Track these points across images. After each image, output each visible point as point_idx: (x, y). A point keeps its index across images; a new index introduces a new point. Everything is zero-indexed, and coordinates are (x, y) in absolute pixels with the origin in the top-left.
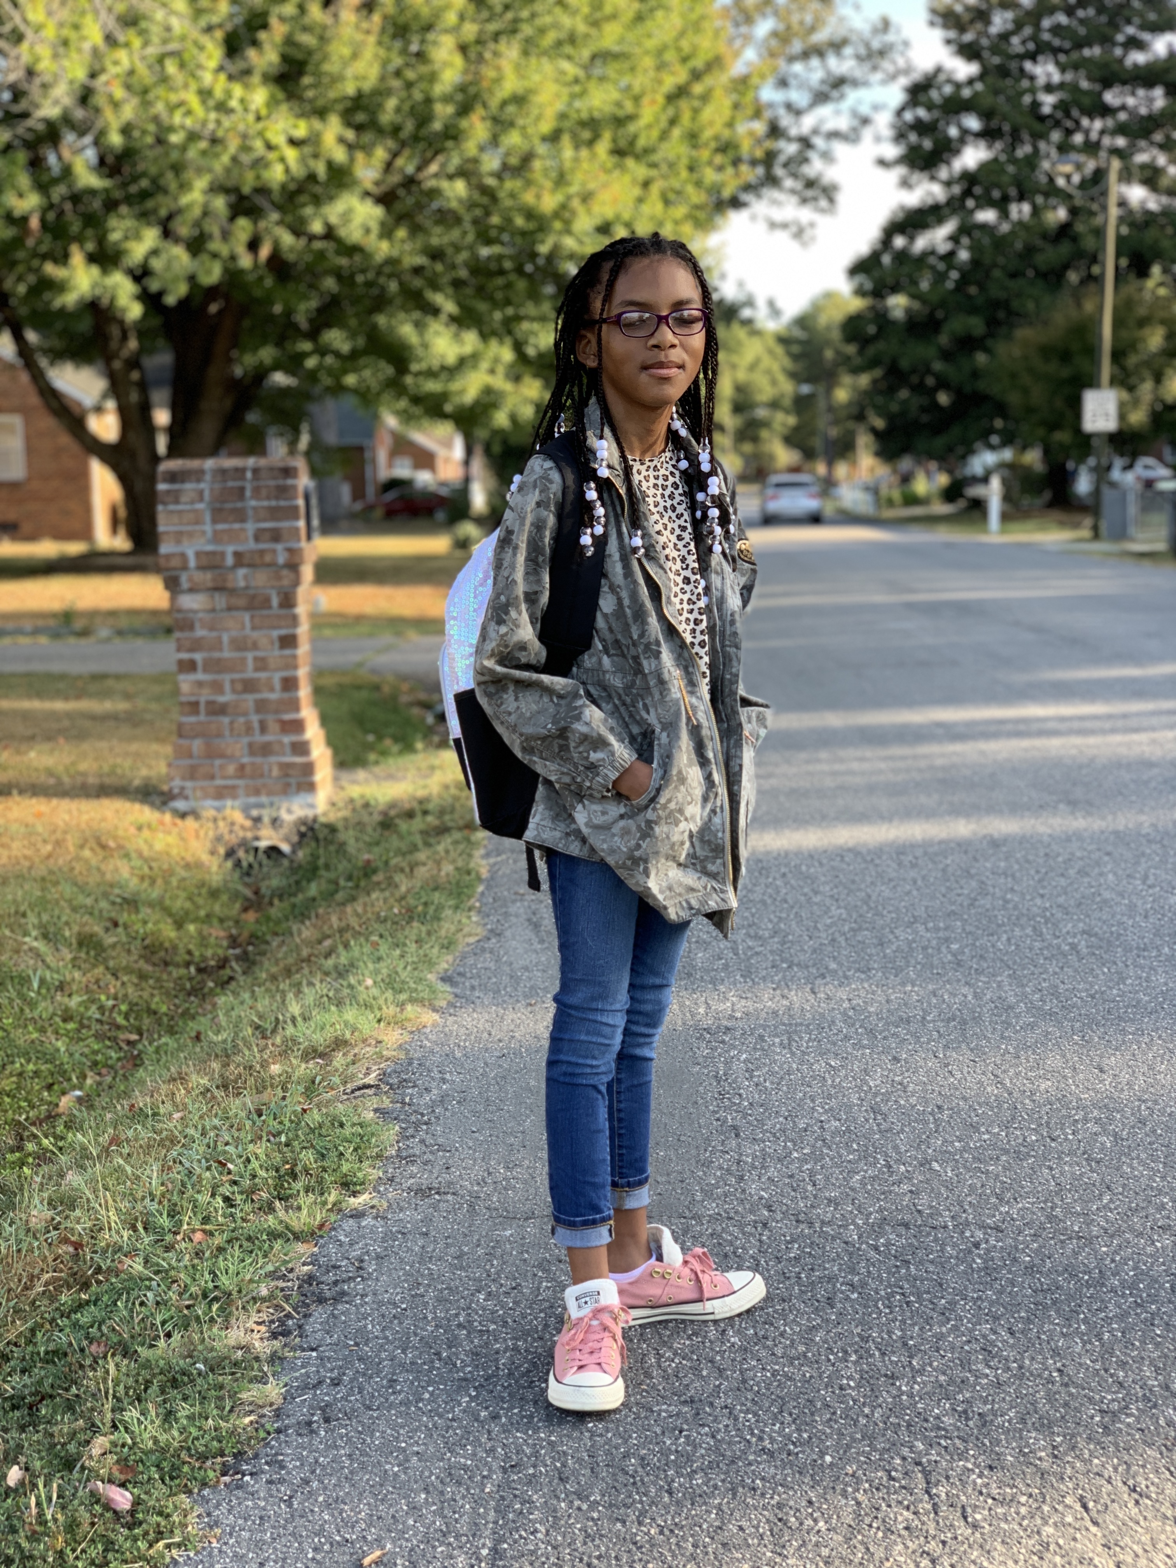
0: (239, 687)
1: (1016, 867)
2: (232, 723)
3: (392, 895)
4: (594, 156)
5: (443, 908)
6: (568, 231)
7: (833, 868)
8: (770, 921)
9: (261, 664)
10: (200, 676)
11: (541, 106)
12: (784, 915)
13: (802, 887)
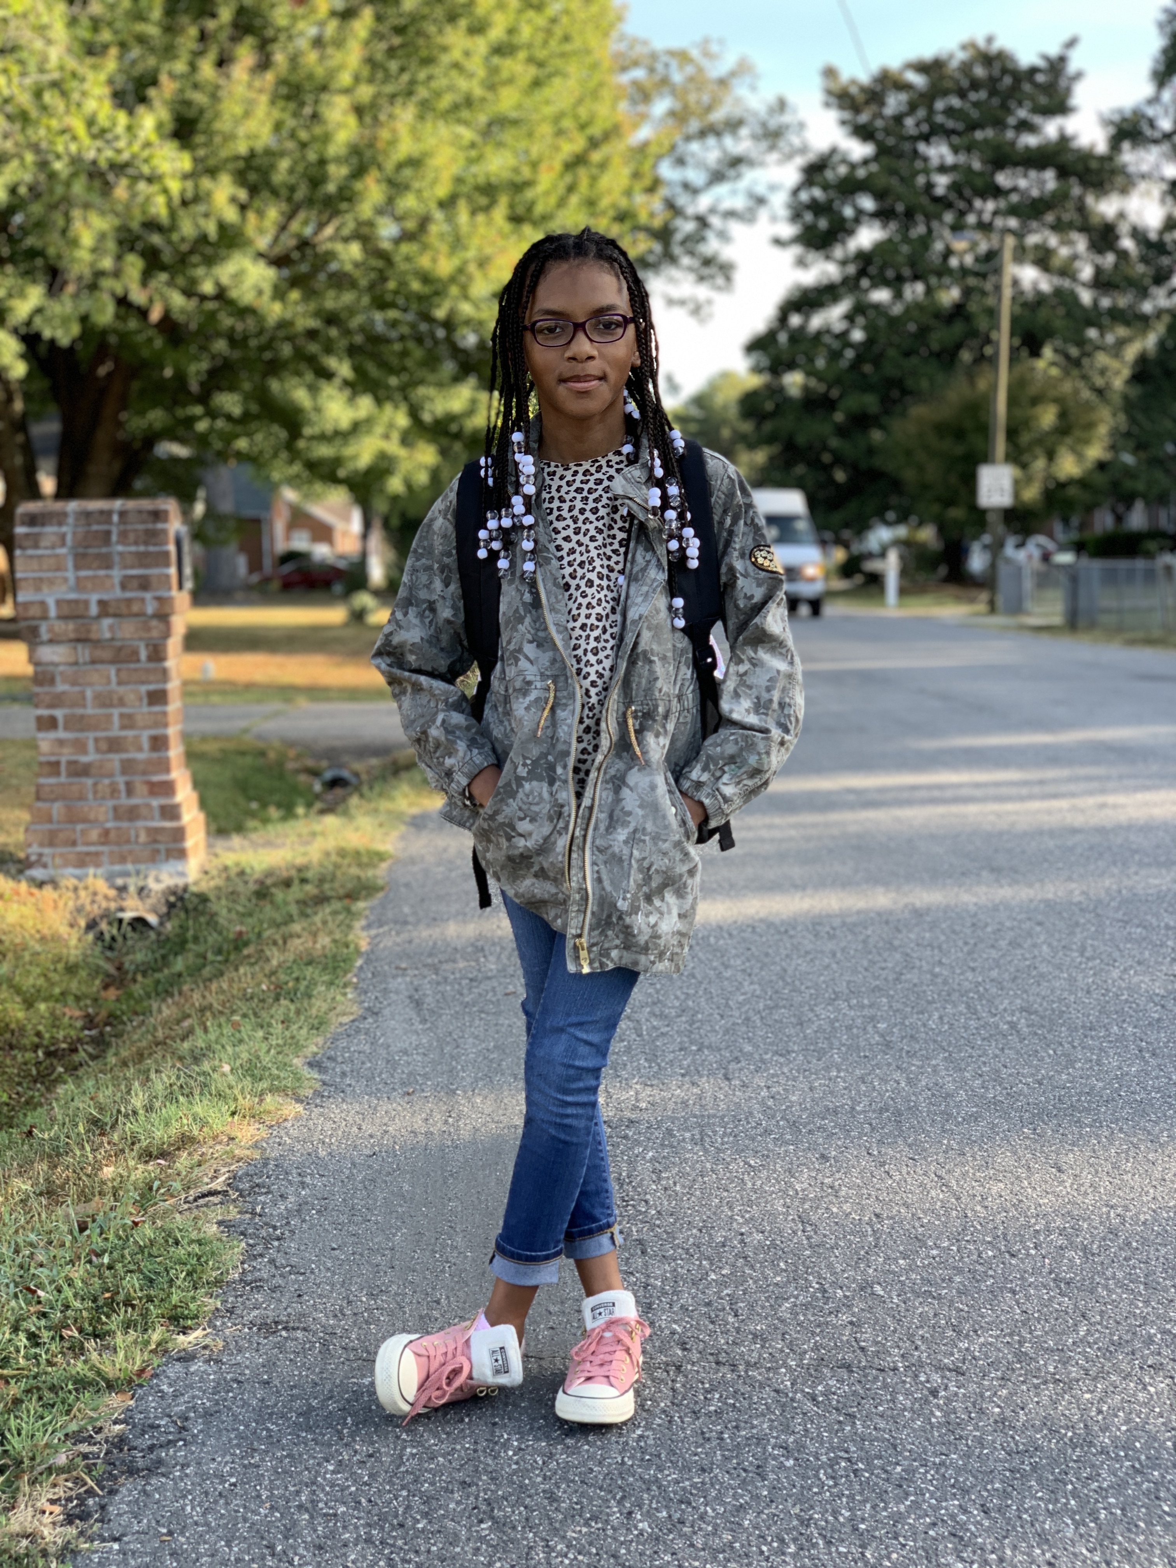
0: (104, 746)
1: (943, 938)
2: (95, 784)
3: (262, 969)
4: (490, 223)
5: (316, 984)
6: (466, 297)
7: (744, 940)
8: (677, 998)
9: (128, 722)
10: (61, 734)
11: (437, 170)
12: (692, 991)
13: (710, 961)
